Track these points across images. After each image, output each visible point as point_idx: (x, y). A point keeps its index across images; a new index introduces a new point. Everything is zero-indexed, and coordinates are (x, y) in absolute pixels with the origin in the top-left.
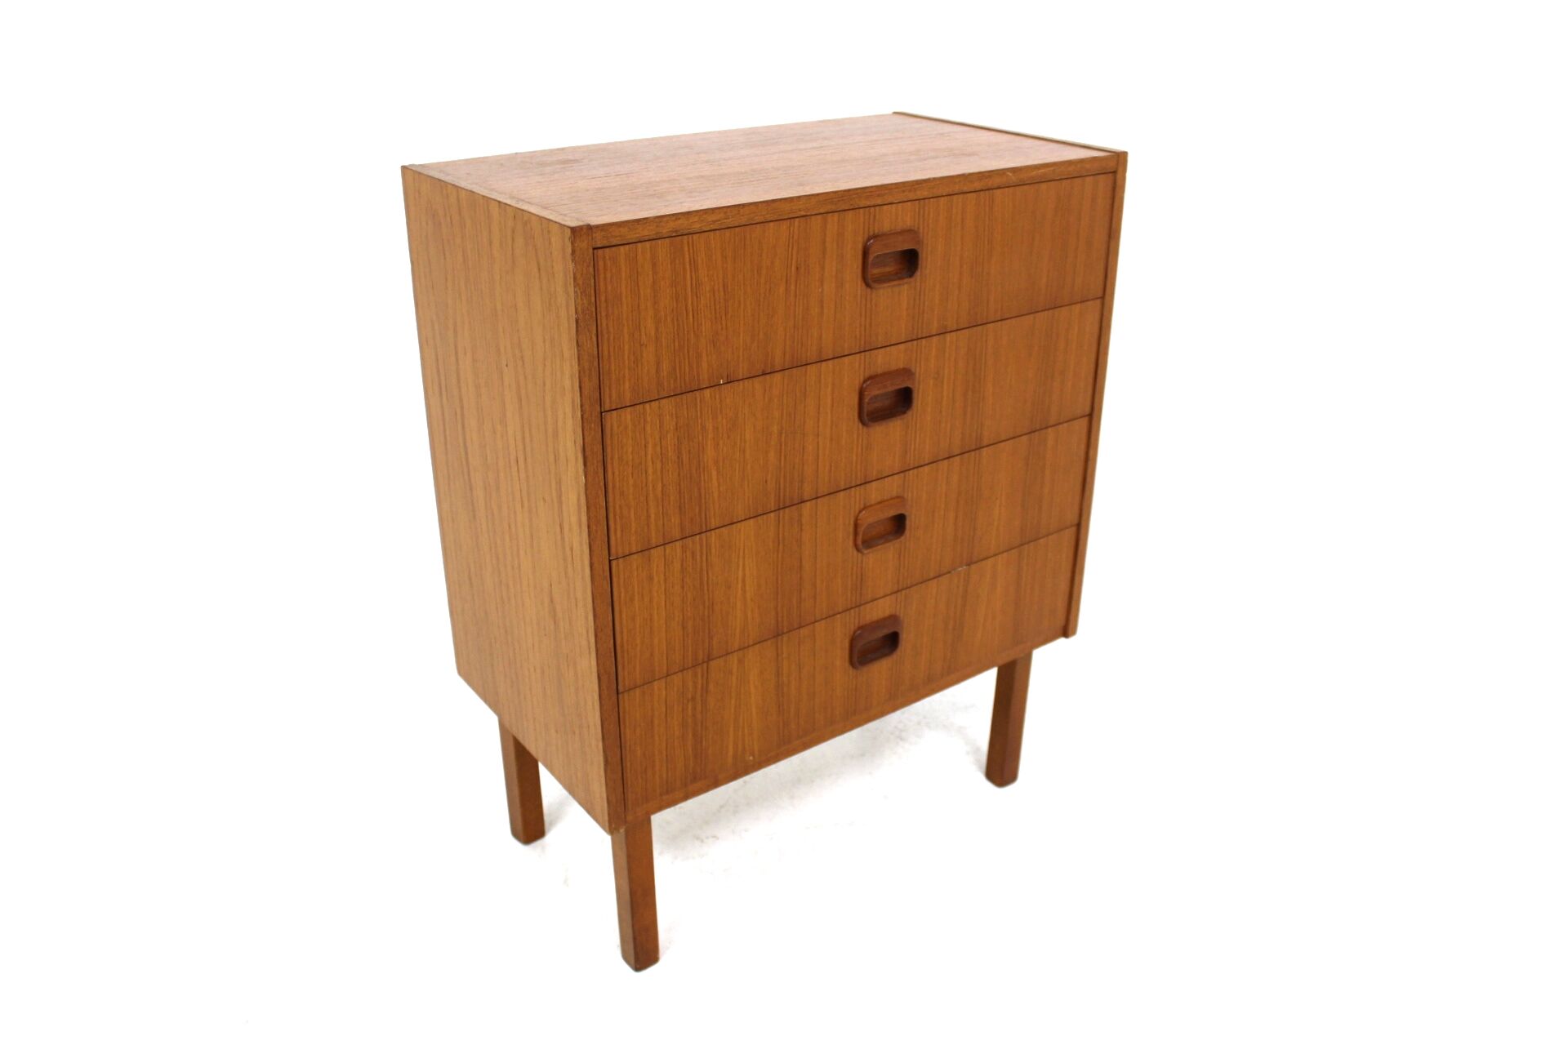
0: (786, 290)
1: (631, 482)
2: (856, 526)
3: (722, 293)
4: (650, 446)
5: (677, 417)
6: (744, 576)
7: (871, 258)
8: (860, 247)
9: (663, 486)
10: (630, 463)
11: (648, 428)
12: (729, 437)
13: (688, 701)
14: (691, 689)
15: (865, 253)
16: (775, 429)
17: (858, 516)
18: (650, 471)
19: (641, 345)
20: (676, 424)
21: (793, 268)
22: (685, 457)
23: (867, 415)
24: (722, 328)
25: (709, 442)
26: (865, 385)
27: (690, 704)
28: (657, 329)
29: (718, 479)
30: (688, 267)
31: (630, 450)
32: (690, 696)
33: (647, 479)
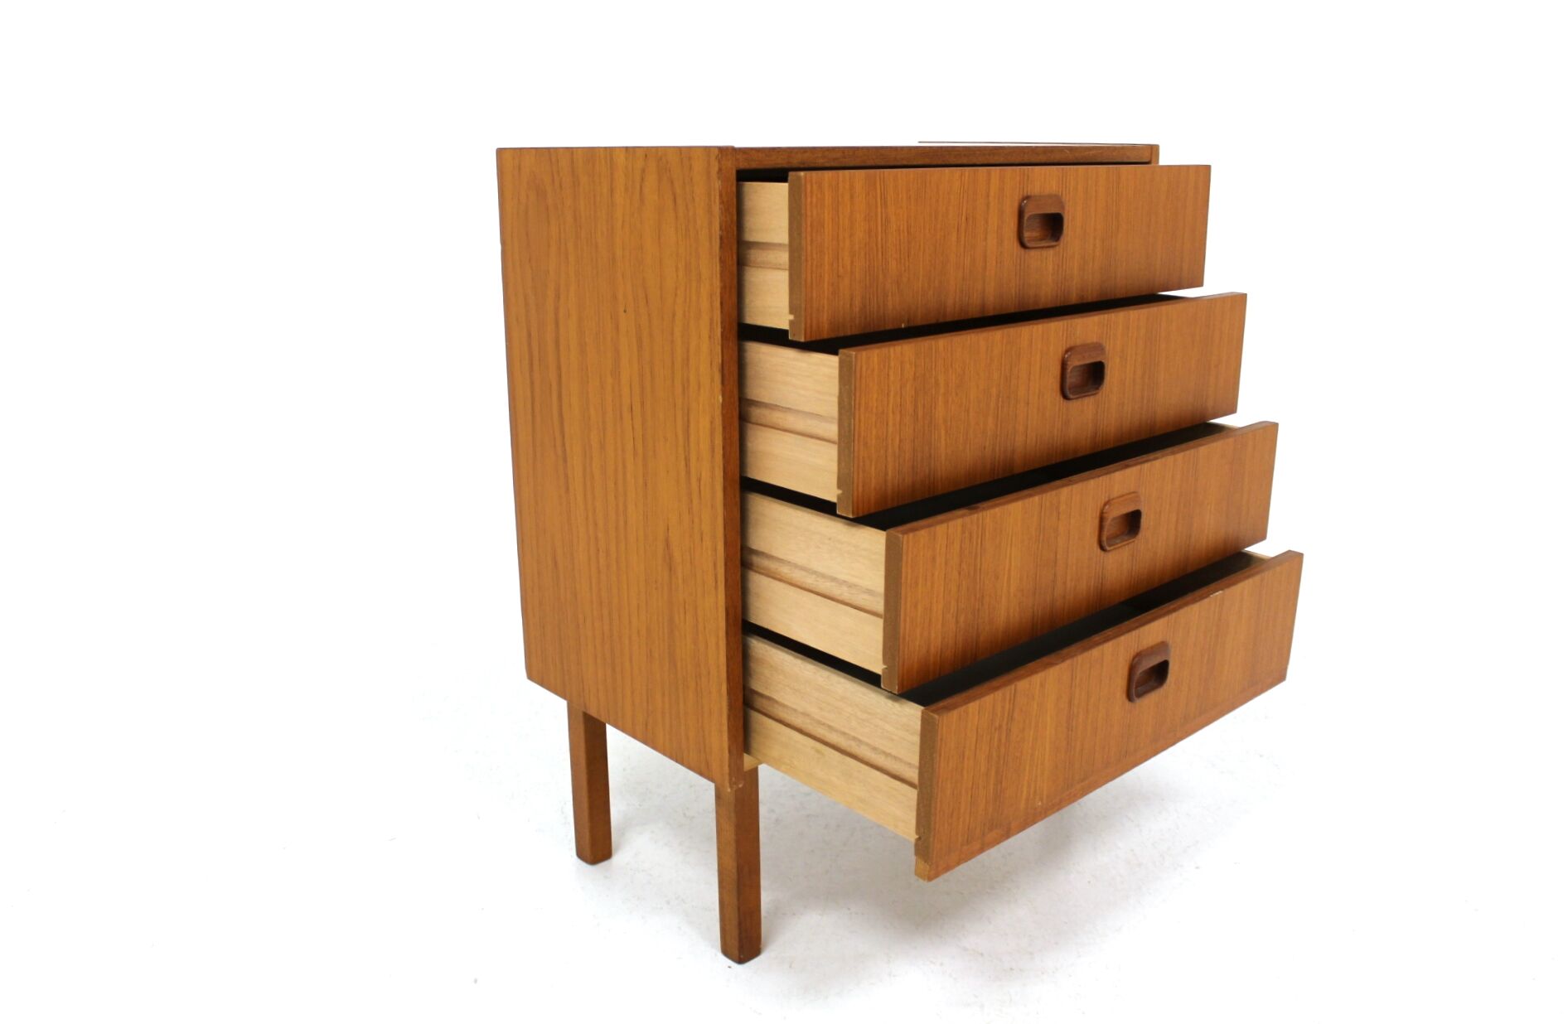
0: (958, 238)
1: (874, 432)
2: (1102, 519)
3: (906, 234)
4: (892, 394)
5: (915, 366)
6: (1010, 565)
7: (1026, 216)
8: (1016, 205)
9: (900, 441)
10: (874, 410)
11: (891, 373)
12: (957, 394)
13: (995, 730)
14: (999, 714)
15: (1021, 213)
16: (994, 391)
17: (1103, 509)
18: (890, 423)
19: (838, 276)
20: (915, 374)
21: (964, 218)
22: (920, 414)
23: (1070, 389)
24: (905, 271)
25: (940, 398)
26: (1066, 356)
27: (997, 732)
28: (852, 262)
29: (946, 440)
30: (879, 200)
31: (875, 396)
32: (997, 724)
33: (887, 429)
